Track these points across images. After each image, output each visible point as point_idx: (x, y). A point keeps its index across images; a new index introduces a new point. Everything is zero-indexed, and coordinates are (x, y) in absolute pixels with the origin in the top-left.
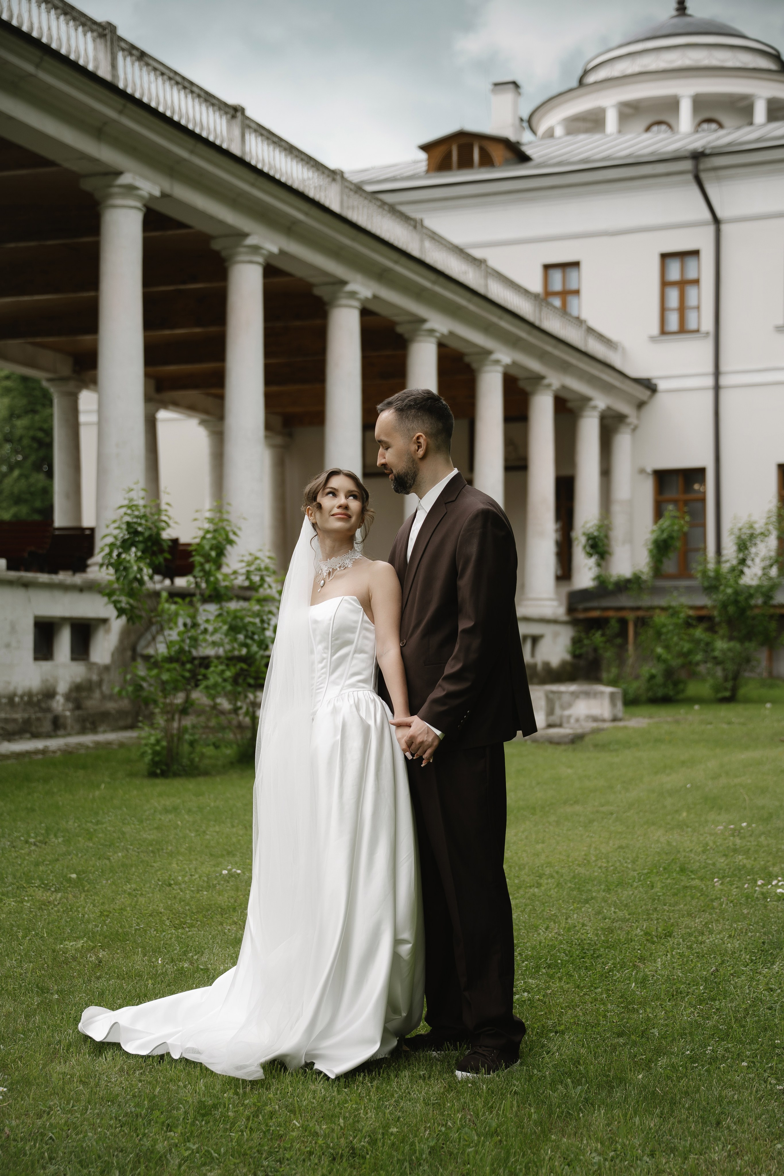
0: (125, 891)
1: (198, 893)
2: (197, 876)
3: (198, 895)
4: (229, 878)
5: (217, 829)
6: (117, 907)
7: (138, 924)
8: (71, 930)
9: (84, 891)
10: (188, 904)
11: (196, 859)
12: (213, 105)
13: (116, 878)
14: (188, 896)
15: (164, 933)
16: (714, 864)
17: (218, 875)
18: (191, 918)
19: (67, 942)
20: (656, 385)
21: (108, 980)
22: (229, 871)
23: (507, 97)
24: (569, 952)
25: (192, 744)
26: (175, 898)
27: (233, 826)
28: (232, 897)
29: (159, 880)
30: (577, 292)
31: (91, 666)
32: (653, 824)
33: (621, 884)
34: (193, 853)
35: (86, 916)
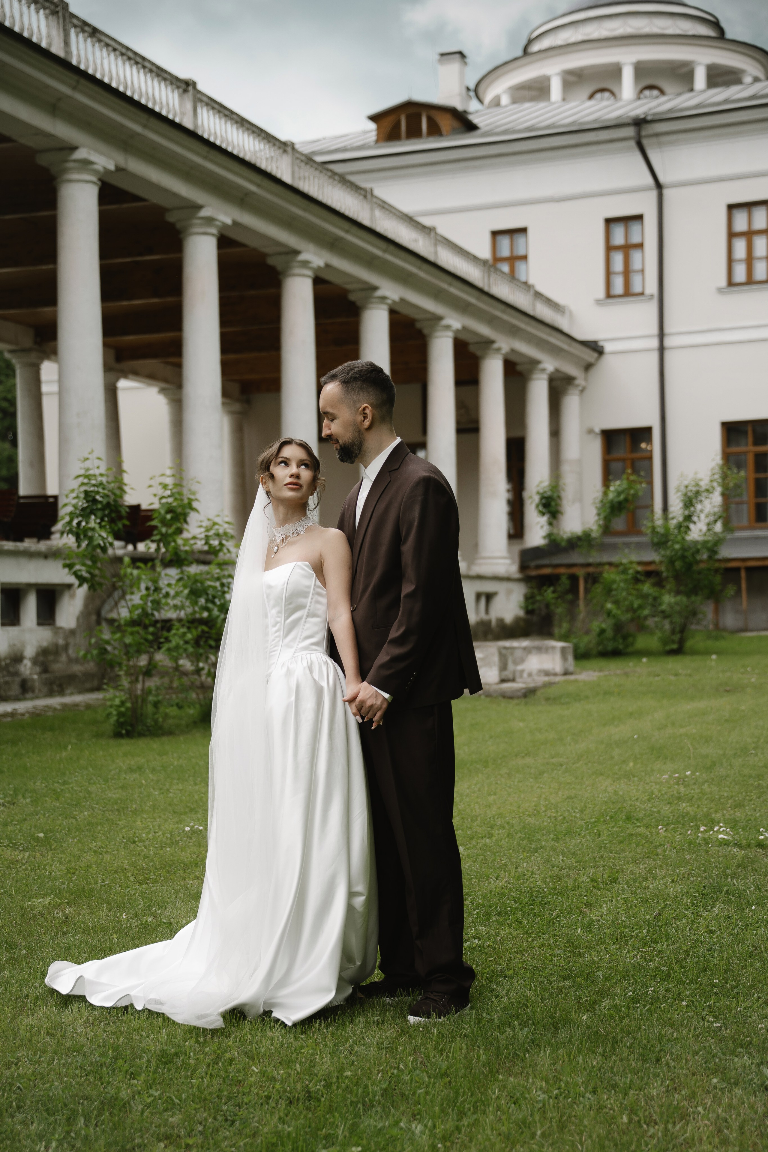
0: (90, 849)
1: (161, 849)
2: (160, 833)
3: (161, 852)
4: (192, 834)
5: (180, 787)
6: (83, 864)
7: (103, 881)
8: (39, 888)
9: (51, 850)
10: (152, 860)
11: (160, 817)
12: (165, 79)
13: (82, 836)
14: (152, 853)
15: (129, 889)
16: (659, 812)
17: (181, 831)
18: (154, 873)
19: (34, 900)
20: (602, 347)
21: (74, 935)
22: (192, 827)
23: (454, 67)
24: (519, 899)
25: (156, 704)
26: (139, 854)
27: (196, 784)
28: (195, 853)
29: (123, 837)
30: (525, 258)
31: (57, 630)
32: (602, 774)
33: (569, 833)
34: (157, 811)
35: (53, 873)
